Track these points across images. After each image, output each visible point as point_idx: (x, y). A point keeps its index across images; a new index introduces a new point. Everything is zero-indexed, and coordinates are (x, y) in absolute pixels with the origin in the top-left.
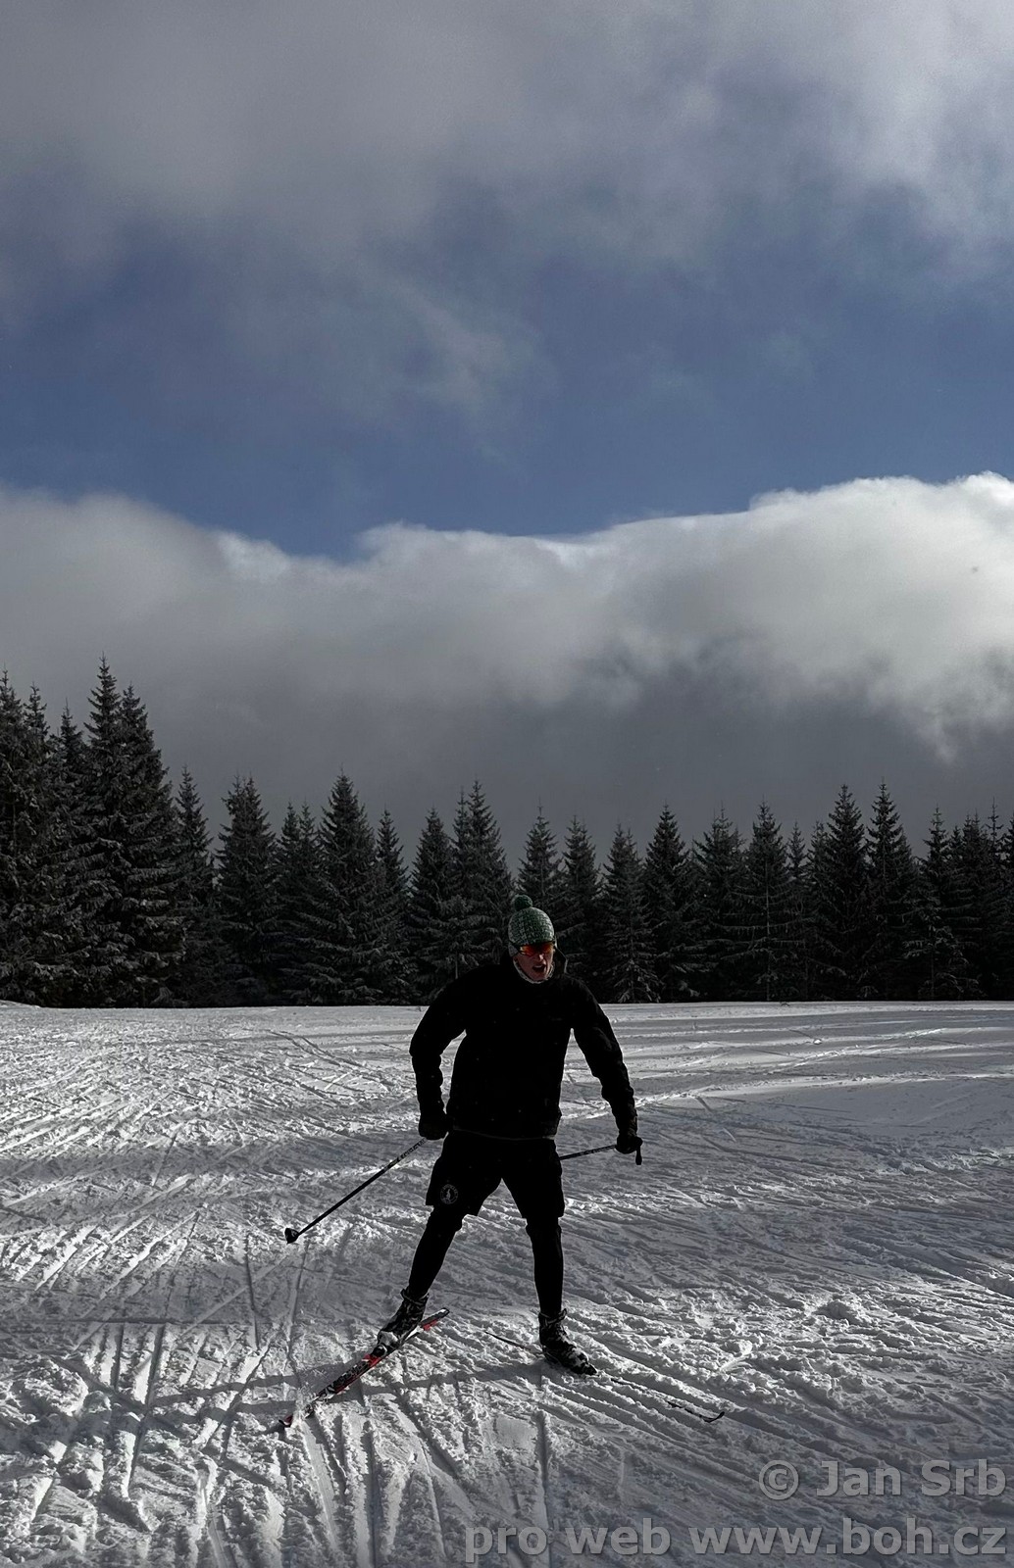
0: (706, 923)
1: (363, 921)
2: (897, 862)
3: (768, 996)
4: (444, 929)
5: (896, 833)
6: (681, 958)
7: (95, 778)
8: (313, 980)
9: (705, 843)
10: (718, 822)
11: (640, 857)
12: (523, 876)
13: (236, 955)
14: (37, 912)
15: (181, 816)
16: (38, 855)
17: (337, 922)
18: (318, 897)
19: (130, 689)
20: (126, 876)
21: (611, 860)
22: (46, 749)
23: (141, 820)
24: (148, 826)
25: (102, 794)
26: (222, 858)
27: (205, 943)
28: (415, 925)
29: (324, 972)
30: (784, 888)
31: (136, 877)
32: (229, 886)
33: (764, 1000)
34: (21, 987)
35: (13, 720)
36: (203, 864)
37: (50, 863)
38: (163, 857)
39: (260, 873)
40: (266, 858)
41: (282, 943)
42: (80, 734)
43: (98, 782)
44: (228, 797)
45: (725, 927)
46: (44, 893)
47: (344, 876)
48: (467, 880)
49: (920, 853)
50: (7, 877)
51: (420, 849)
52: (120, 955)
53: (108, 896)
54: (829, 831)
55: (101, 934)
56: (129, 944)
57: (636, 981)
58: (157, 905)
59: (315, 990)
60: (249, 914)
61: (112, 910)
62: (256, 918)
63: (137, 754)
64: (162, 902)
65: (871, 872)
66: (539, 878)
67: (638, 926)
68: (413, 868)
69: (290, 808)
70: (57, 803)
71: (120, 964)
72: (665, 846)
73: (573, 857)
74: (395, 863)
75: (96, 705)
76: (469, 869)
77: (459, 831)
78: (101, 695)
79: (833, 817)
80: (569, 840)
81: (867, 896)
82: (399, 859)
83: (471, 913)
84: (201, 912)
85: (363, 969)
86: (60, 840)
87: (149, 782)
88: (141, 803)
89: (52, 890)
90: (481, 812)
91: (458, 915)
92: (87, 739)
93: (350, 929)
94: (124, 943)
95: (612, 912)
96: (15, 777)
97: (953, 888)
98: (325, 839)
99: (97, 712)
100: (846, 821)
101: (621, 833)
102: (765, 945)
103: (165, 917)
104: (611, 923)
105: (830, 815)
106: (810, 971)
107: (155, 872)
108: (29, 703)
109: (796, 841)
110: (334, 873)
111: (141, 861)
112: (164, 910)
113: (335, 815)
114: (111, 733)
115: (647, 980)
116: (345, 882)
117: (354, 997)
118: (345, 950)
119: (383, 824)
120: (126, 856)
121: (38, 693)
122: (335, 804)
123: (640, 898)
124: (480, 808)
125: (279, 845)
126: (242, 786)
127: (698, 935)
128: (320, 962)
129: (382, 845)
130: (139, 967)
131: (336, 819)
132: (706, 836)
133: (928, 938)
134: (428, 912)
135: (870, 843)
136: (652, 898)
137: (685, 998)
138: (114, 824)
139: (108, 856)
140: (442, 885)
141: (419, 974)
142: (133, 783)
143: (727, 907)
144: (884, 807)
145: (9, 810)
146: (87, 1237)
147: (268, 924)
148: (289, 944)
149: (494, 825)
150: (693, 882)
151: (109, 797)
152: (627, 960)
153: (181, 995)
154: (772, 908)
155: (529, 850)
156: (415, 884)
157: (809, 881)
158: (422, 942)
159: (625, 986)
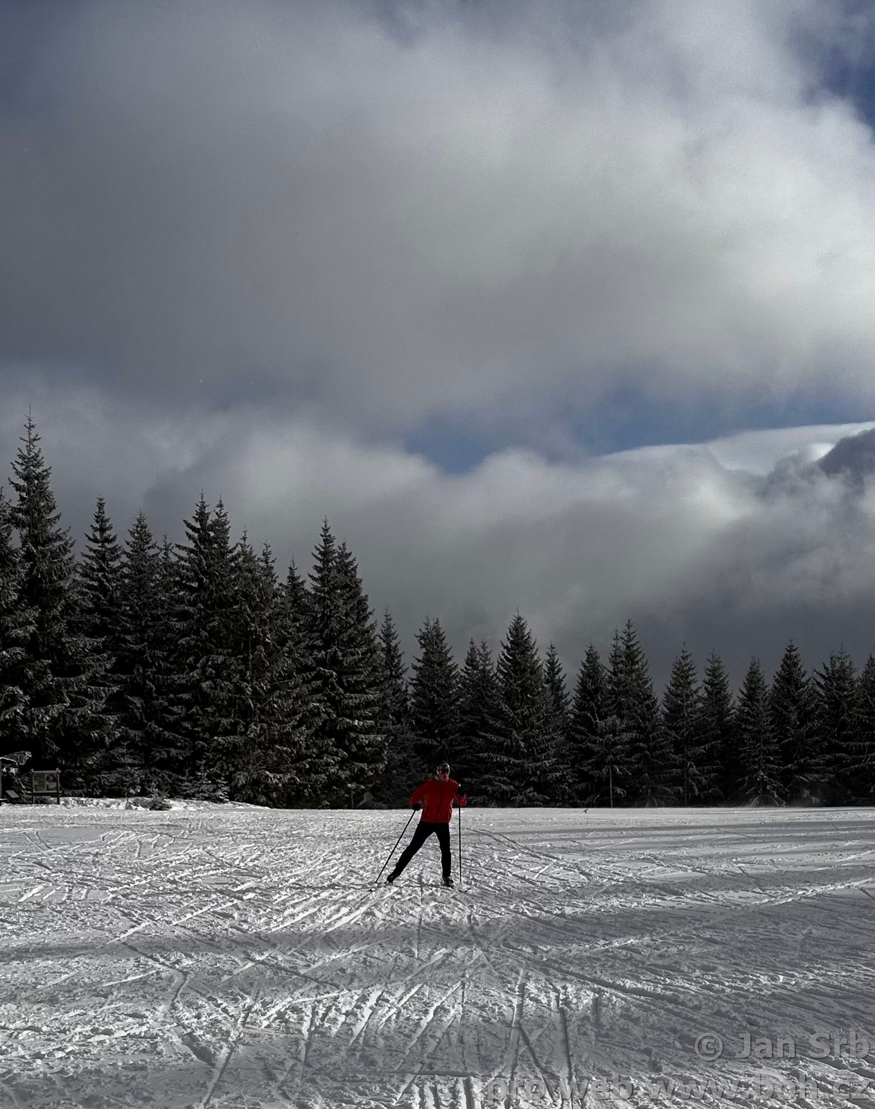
0: (824, 740)
1: (533, 737)
4: (601, 743)
6: (803, 769)
7: (315, 619)
8: (490, 788)
9: (824, 672)
10: (834, 654)
11: (766, 683)
12: (667, 699)
13: (425, 766)
14: (269, 729)
15: (383, 650)
16: (271, 682)
17: (511, 739)
18: (495, 717)
19: (344, 545)
20: (340, 701)
21: (746, 686)
23: (353, 654)
24: (359, 659)
25: (321, 631)
26: (414, 685)
27: (400, 757)
28: (575, 740)
29: (500, 781)
31: (349, 702)
32: (420, 707)
34: (253, 792)
35: (250, 571)
36: (399, 690)
37: (279, 689)
38: (370, 685)
39: (446, 697)
40: (451, 684)
42: (303, 582)
43: (317, 622)
44: (419, 634)
45: (842, 743)
46: (273, 714)
47: (518, 699)
48: (620, 704)
50: (244, 701)
51: (581, 679)
52: (335, 766)
53: (325, 717)
55: (319, 748)
56: (342, 757)
57: (765, 789)
58: (366, 725)
59: (491, 795)
60: (436, 731)
61: (327, 728)
62: (443, 735)
63: (349, 598)
64: (369, 722)
66: (682, 701)
67: (767, 742)
68: (574, 694)
69: (471, 643)
70: (286, 640)
71: (334, 773)
72: (789, 673)
73: (712, 684)
74: (559, 688)
75: (318, 559)
76: (617, 694)
77: (613, 662)
78: (322, 550)
80: (707, 670)
82: (562, 686)
83: (623, 731)
84: (398, 729)
85: (532, 779)
86: (287, 671)
87: (359, 622)
88: (353, 640)
89: (282, 712)
90: (632, 646)
91: (613, 732)
92: (309, 586)
93: (522, 744)
94: (338, 756)
95: (745, 730)
96: (253, 617)
98: (502, 668)
99: (319, 564)
101: (754, 663)
103: (372, 735)
104: (743, 739)
107: (364, 697)
108: (262, 557)
110: (509, 697)
111: (352, 688)
112: (372, 729)
113: (512, 649)
114: (328, 582)
115: (773, 788)
116: (519, 705)
118: (517, 762)
119: (549, 656)
120: (340, 683)
121: (269, 549)
123: (770, 719)
124: (632, 643)
125: (463, 674)
126: (430, 624)
127: (817, 750)
128: (496, 774)
129: (548, 674)
130: (351, 777)
131: (512, 652)
132: (824, 665)
134: (587, 730)
136: (780, 720)
137: (807, 802)
138: (331, 657)
139: (325, 683)
140: (599, 707)
141: (579, 783)
142: (347, 623)
143: (843, 725)
145: (246, 644)
146: (377, 1001)
147: (452, 739)
148: (469, 757)
149: (643, 657)
150: (813, 705)
151: (327, 635)
152: (757, 771)
153: (381, 799)
155: (673, 678)
156: (575, 706)
158: (580, 756)
159: (756, 793)
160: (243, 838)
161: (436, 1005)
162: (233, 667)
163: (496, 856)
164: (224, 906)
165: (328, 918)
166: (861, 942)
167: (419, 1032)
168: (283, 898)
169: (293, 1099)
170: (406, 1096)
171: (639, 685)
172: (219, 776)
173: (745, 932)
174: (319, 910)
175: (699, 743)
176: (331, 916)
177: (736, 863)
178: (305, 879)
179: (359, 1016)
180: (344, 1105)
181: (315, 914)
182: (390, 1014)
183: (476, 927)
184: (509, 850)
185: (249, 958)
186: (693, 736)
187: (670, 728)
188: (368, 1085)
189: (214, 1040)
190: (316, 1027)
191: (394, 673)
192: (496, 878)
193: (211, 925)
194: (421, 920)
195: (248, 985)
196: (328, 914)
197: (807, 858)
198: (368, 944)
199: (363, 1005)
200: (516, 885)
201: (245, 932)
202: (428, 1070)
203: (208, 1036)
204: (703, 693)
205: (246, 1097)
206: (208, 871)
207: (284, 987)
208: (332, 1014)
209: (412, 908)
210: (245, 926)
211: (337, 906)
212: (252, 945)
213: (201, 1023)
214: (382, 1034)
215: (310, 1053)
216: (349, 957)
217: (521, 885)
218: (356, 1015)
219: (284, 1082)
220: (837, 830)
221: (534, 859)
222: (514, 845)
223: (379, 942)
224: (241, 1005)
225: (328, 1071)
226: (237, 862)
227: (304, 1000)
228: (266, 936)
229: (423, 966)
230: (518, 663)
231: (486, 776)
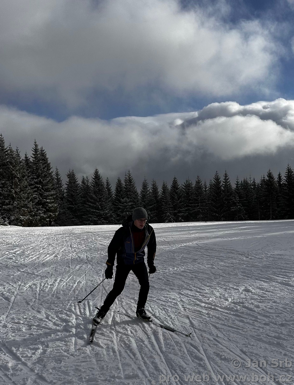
0: (185, 204)
1: (103, 204)
2: (229, 189)
4: (123, 206)
5: (229, 182)
6: (180, 212)
8: (91, 219)
9: (184, 185)
10: (187, 180)
12: (141, 193)
13: (71, 213)
14: (20, 203)
15: (56, 179)
16: (20, 189)
17: (96, 205)
18: (91, 199)
19: (42, 147)
20: (43, 194)
21: (162, 189)
22: (21, 162)
23: (46, 180)
24: (48, 182)
25: (36, 173)
26: (66, 189)
27: (63, 211)
28: (115, 205)
29: (93, 217)
30: (203, 195)
31: (46, 194)
32: (68, 196)
33: (199, 221)
34: (16, 222)
35: (12, 155)
36: (62, 191)
37: (23, 191)
38: (52, 190)
39: (76, 193)
40: (78, 189)
41: (82, 210)
42: (29, 159)
43: (35, 170)
44: (67, 174)
45: (190, 205)
46: (22, 198)
47: (97, 193)
48: (128, 194)
49: (234, 186)
50: (12, 195)
51: (116, 187)
52: (42, 214)
53: (38, 199)
54: (214, 182)
55: (37, 208)
56: (44, 211)
57: (169, 218)
59: (91, 221)
60: (74, 203)
63: (44, 164)
64: (52, 200)
65: (223, 191)
66: (145, 193)
67: (169, 205)
68: (114, 191)
69: (83, 177)
70: (25, 176)
71: (42, 216)
72: (175, 185)
73: (153, 188)
74: (110, 190)
75: (34, 151)
76: (128, 191)
77: (125, 182)
78: (35, 149)
79: (214, 178)
80: (152, 184)
81: (222, 197)
83: (129, 202)
84: (62, 203)
85: (103, 216)
86: (25, 185)
87: (48, 171)
88: (46, 176)
89: (24, 198)
91: (126, 202)
92: (31, 160)
93: (100, 206)
95: (163, 201)
96: (14, 169)
97: (241, 194)
98: (92, 184)
99: (34, 153)
100: (217, 179)
101: (164, 182)
102: (199, 208)
103: (53, 204)
104: (163, 204)
106: (209, 214)
107: (50, 193)
108: (16, 151)
109: (205, 184)
110: (95, 193)
111: (47, 190)
112: (53, 202)
113: (95, 178)
114: (37, 158)
115: (172, 218)
116: (98, 195)
117: (101, 223)
118: (98, 211)
119: (107, 181)
120: (43, 189)
121: (18, 148)
122: (95, 176)
123: (170, 198)
124: (130, 177)
125: (81, 186)
126: (71, 171)
127: (183, 206)
128: (92, 214)
129: (107, 186)
130: (47, 217)
131: (95, 179)
132: (184, 183)
133: (236, 206)
134: (118, 202)
135: (223, 184)
136: (172, 198)
137: (181, 221)
138: (39, 181)
139: (38, 189)
140: (122, 195)
141: (117, 217)
142: (44, 171)
143: (190, 200)
144: (226, 176)
145: (12, 178)
146: (60, 281)
147: (79, 205)
148: (84, 210)
149: (134, 181)
150: (181, 194)
151: (38, 174)
152: (167, 213)
153: (57, 223)
154: (200, 200)
155: (143, 187)
156: (115, 195)
157: (208, 193)
158: (117, 209)
159: (167, 219)
160: (14, 236)
161: (78, 281)
162: (8, 184)
163: (93, 238)
164: (10, 256)
165: (43, 258)
166: (197, 258)
167: (73, 289)
168: (28, 253)
169: (35, 310)
170: (70, 307)
171: (133, 189)
172: (5, 218)
173: (165, 256)
174: (40, 256)
175: (151, 205)
176: (44, 258)
177: (162, 238)
178: (35, 247)
179: (54, 285)
180: (51, 310)
181: (39, 257)
182: (64, 284)
183: (89, 259)
184: (97, 237)
185: (19, 271)
186: (149, 203)
187: (142, 201)
188: (58, 304)
189: (10, 294)
190: (41, 289)
191: (59, 186)
192: (94, 245)
193: (6, 262)
194: (72, 257)
195: (19, 278)
196: (43, 257)
197: (181, 236)
198: (56, 265)
199: (55, 282)
200: (100, 246)
201: (17, 263)
202: (76, 299)
203: (8, 294)
204: (150, 191)
205: (21, 310)
206: (4, 246)
207: (30, 278)
208: (46, 285)
209: (69, 254)
210: (17, 262)
211: (46, 254)
212: (19, 267)
213: (5, 290)
214: (62, 290)
215: (40, 297)
216: (50, 269)
217: (101, 246)
218: (53, 285)
219: (32, 305)
220: (189, 228)
221: (105, 239)
222: (99, 235)
223: (59, 264)
224: (17, 284)
225: (46, 301)
226: (13, 243)
227: (37, 282)
228: (24, 264)
229: (73, 270)
230: (98, 183)
231: (89, 215)
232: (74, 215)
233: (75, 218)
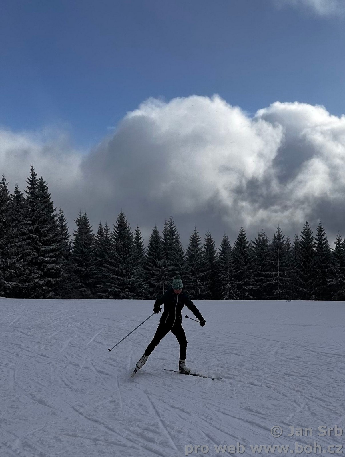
0: (256, 271)
1: (128, 268)
2: (325, 250)
3: (278, 298)
4: (159, 271)
5: (325, 239)
6: (246, 284)
7: (28, 211)
8: (109, 289)
9: (255, 242)
10: (260, 234)
11: (231, 246)
12: (188, 252)
13: (79, 279)
14: (5, 262)
15: (59, 227)
16: (6, 240)
17: (119, 268)
18: (111, 258)
19: (41, 178)
20: (40, 249)
21: (222, 247)
22: (9, 199)
23: (46, 228)
24: (48, 230)
25: (31, 217)
26: (73, 243)
27: (67, 275)
28: (148, 269)
29: (113, 287)
30: (286, 259)
31: (44, 249)
32: (77, 253)
36: (67, 245)
37: (11, 243)
38: (54, 242)
39: (89, 249)
40: (91, 243)
41: (97, 275)
42: (22, 194)
43: (29, 213)
44: (76, 219)
45: (263, 273)
46: (9, 255)
47: (121, 250)
48: (167, 254)
49: (333, 247)
51: (150, 241)
52: (37, 279)
53: (33, 256)
54: (301, 238)
55: (30, 271)
56: (41, 274)
57: (230, 292)
58: (52, 260)
59: (111, 293)
60: (84, 264)
62: (87, 266)
63: (44, 202)
64: (54, 259)
65: (315, 254)
66: (195, 253)
67: (231, 272)
68: (147, 248)
69: (100, 224)
70: (14, 220)
71: (37, 282)
72: (241, 242)
73: (207, 245)
74: (140, 246)
75: (29, 183)
76: (168, 249)
77: (164, 235)
78: (31, 179)
79: (303, 233)
80: (206, 239)
81: (315, 262)
82: (142, 245)
83: (169, 266)
84: (66, 263)
85: (128, 286)
86: (15, 234)
87: (49, 213)
88: (46, 221)
89: (12, 254)
90: (174, 227)
91: (164, 266)
92: (25, 196)
93: (124, 271)
94: (38, 274)
95: (222, 266)
98: (114, 236)
99: (30, 186)
100: (307, 234)
101: (225, 237)
102: (277, 280)
103: (54, 265)
104: (221, 270)
105: (301, 232)
106: (293, 289)
107: (51, 247)
109: (288, 242)
110: (117, 249)
111: (45, 243)
112: (54, 262)
113: (119, 227)
114: (35, 194)
115: (234, 292)
116: (122, 253)
117: (125, 296)
118: (122, 278)
119: (136, 231)
120: (40, 241)
121: (5, 178)
122: (119, 223)
123: (232, 261)
125: (96, 238)
126: (82, 215)
127: (253, 275)
128: (112, 283)
129: (136, 239)
130: (44, 283)
131: (119, 229)
132: (256, 239)
133: (336, 278)
134: (153, 265)
135: (315, 243)
136: (237, 262)
137: (248, 298)
138: (35, 229)
139: (33, 241)
140: (158, 255)
141: (149, 288)
142: (43, 213)
143: (264, 265)
144: (320, 230)
147: (91, 268)
148: (99, 276)
149: (177, 233)
150: (251, 256)
151: (33, 218)
152: (227, 284)
153: (59, 295)
154: (280, 266)
155: (190, 243)
156: (147, 253)
157: (292, 256)
158: (150, 276)
159: (226, 294)
171: (176, 245)
175: (202, 271)
186: (200, 268)
187: (189, 265)
204: (203, 250)
230: (123, 235)
231: (108, 284)
232: (84, 283)
233: (86, 288)
